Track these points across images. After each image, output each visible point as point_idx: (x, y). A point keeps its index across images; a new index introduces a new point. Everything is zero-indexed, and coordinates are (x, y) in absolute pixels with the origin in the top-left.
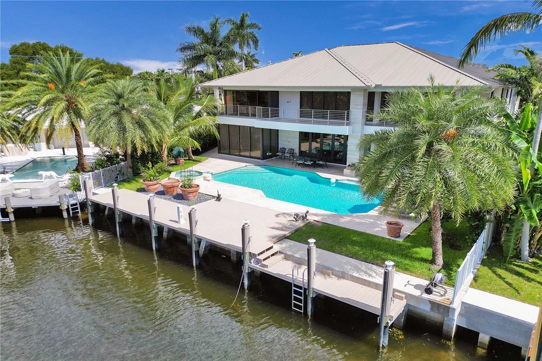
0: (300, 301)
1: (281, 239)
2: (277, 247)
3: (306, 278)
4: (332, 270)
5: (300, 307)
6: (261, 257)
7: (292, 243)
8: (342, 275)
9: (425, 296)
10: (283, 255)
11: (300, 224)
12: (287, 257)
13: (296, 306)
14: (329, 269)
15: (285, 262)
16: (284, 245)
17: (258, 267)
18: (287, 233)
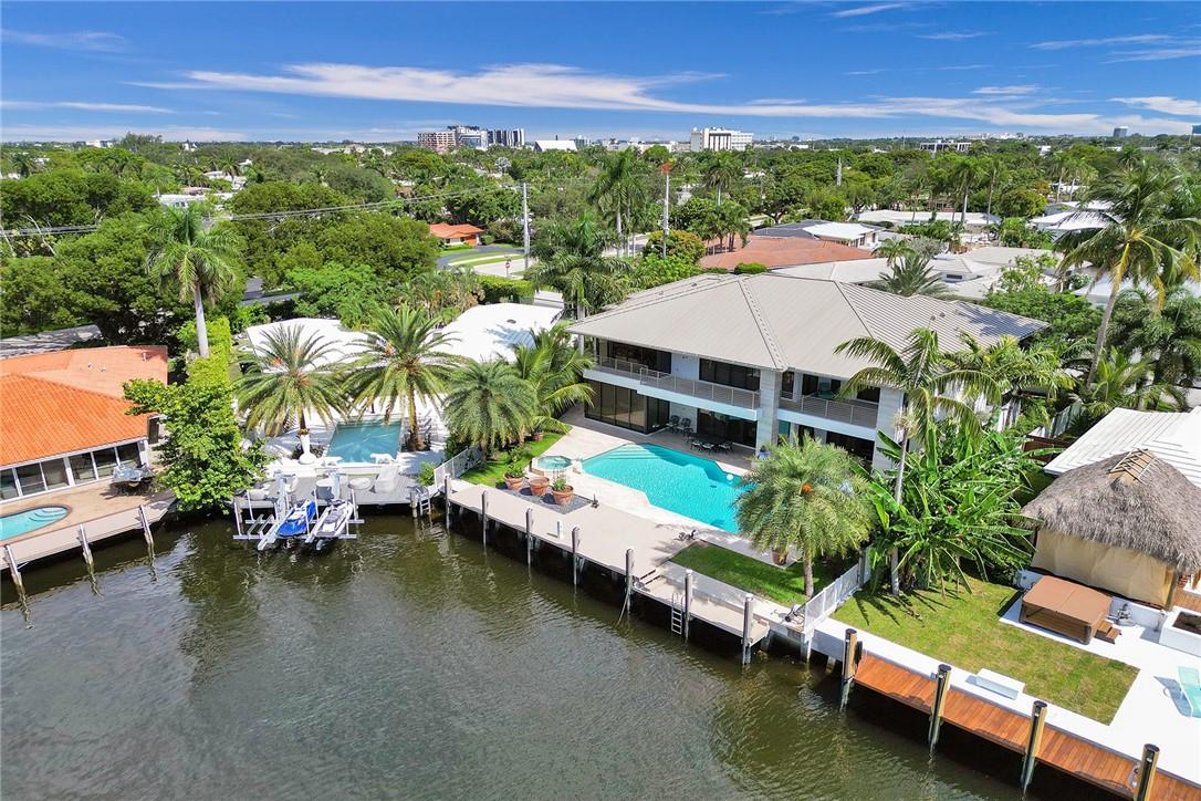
0: (678, 623)
1: (664, 562)
2: (659, 571)
3: (684, 602)
4: (710, 596)
5: (678, 630)
6: (643, 581)
7: (674, 566)
8: (718, 602)
9: (785, 623)
10: (665, 580)
11: (685, 544)
12: (669, 582)
13: (675, 628)
14: (707, 595)
15: (666, 585)
16: (667, 569)
17: (640, 590)
18: (670, 555)
